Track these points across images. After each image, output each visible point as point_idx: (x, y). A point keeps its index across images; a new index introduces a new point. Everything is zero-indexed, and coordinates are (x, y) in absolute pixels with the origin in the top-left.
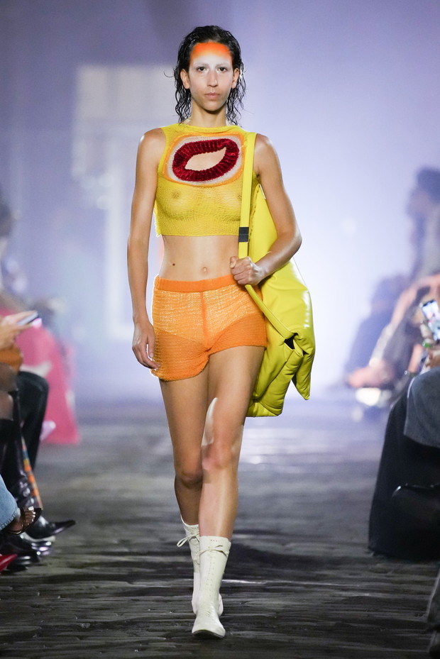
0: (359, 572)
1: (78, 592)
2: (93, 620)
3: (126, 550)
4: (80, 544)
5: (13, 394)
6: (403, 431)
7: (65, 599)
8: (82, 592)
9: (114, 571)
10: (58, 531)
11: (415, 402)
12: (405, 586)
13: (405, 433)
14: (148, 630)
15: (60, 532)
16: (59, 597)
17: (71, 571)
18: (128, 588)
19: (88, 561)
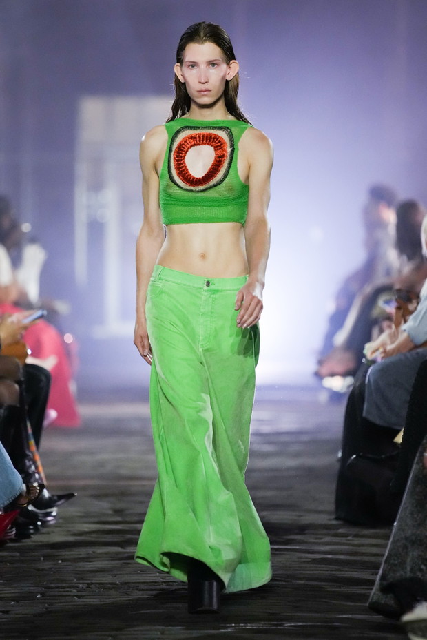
0: (321, 537)
1: (77, 557)
2: (89, 582)
3: (119, 519)
4: (79, 514)
5: (19, 383)
6: (362, 413)
7: (66, 563)
8: (81, 556)
9: (108, 538)
10: (59, 503)
11: (373, 388)
12: (363, 549)
13: (364, 415)
14: (137, 590)
15: (62, 504)
16: (60, 562)
17: (71, 539)
18: (120, 553)
19: (87, 530)
